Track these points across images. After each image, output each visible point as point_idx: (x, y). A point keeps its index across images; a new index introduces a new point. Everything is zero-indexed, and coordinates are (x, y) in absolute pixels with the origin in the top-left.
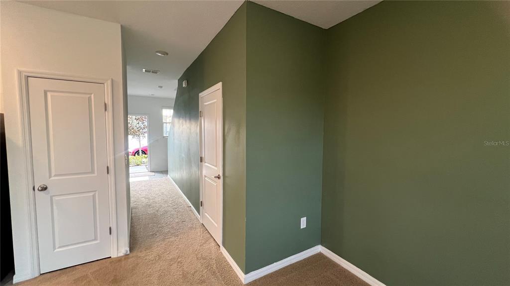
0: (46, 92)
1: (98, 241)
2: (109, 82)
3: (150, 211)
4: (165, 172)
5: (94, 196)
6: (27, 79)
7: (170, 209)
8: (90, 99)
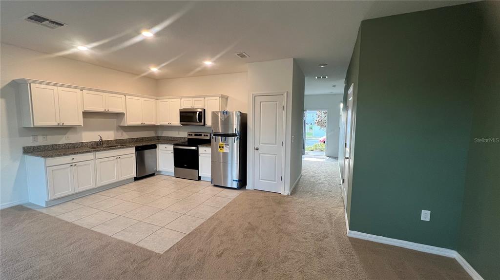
0: (260, 102)
1: (276, 183)
2: (286, 93)
3: (312, 180)
4: (336, 158)
5: (275, 157)
6: (255, 97)
7: (326, 182)
8: (277, 104)
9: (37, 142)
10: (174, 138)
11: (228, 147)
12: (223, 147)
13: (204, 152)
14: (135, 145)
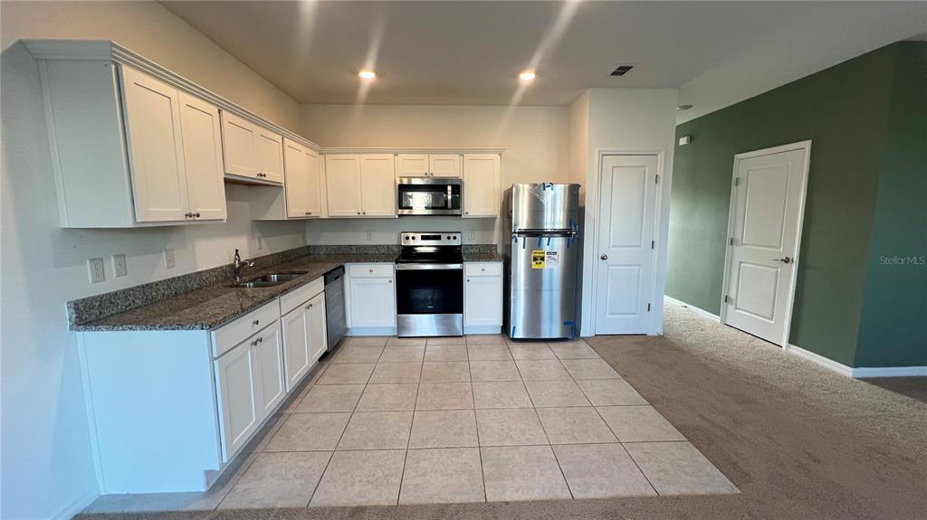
0: (613, 167)
1: (638, 316)
2: (663, 153)
5: (639, 269)
6: (602, 157)
8: (644, 171)
9: (104, 280)
10: (358, 247)
11: (555, 257)
12: (543, 259)
13: (482, 273)
14: (324, 271)
